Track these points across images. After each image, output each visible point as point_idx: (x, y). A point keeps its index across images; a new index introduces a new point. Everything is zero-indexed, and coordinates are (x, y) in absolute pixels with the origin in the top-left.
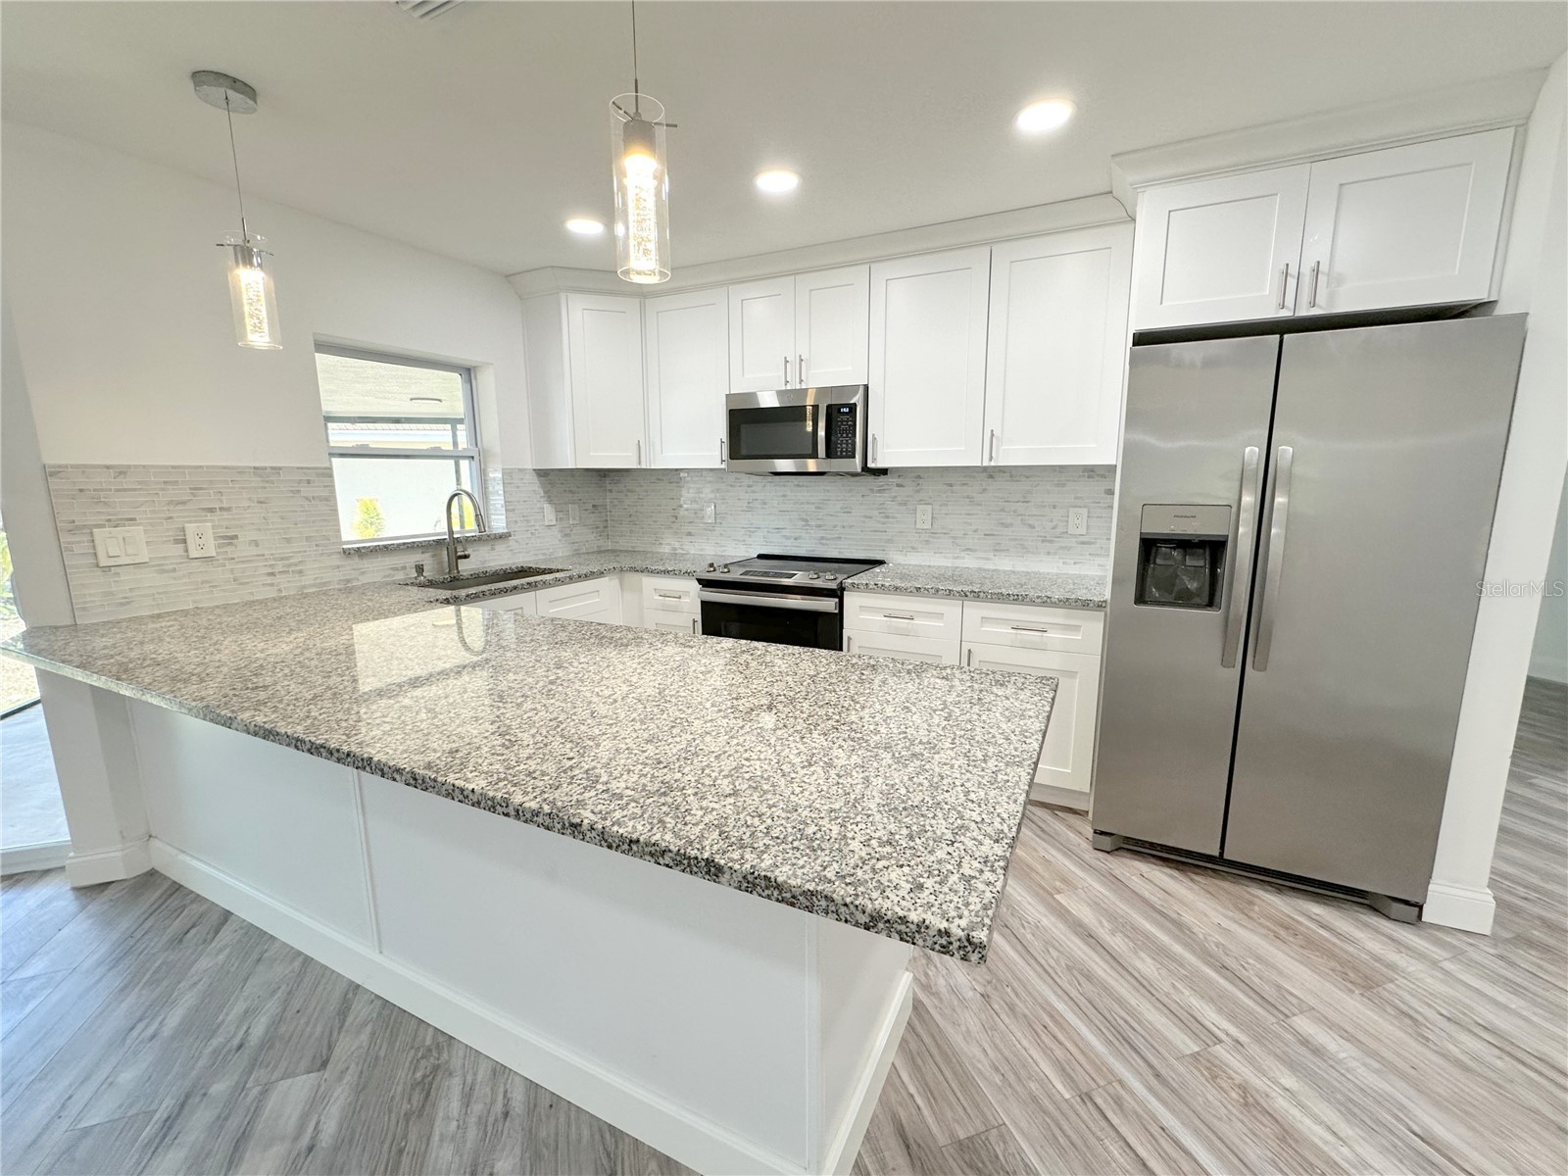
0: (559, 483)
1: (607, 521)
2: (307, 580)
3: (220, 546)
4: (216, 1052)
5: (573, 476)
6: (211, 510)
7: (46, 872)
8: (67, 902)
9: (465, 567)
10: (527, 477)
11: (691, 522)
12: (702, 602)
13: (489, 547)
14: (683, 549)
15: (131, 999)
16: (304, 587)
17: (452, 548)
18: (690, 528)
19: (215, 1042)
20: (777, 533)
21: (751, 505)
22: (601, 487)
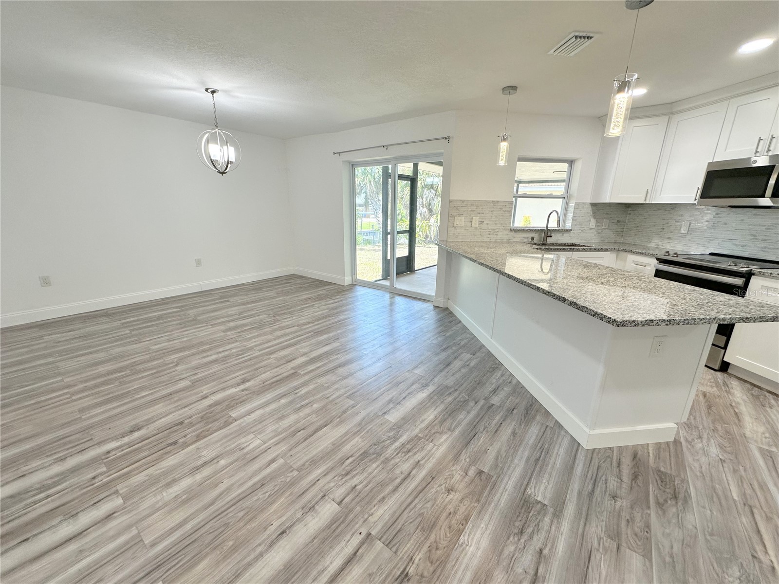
0: (600, 209)
1: (624, 228)
2: (498, 237)
3: (479, 224)
4: (454, 343)
5: (610, 206)
6: (479, 213)
7: (429, 301)
8: (432, 308)
9: (550, 240)
10: (586, 206)
11: (672, 232)
12: (656, 270)
13: (561, 234)
14: (663, 246)
15: (441, 328)
16: (497, 239)
17: (546, 232)
18: (671, 235)
19: (454, 341)
20: (729, 242)
21: (715, 225)
22: (625, 212)
